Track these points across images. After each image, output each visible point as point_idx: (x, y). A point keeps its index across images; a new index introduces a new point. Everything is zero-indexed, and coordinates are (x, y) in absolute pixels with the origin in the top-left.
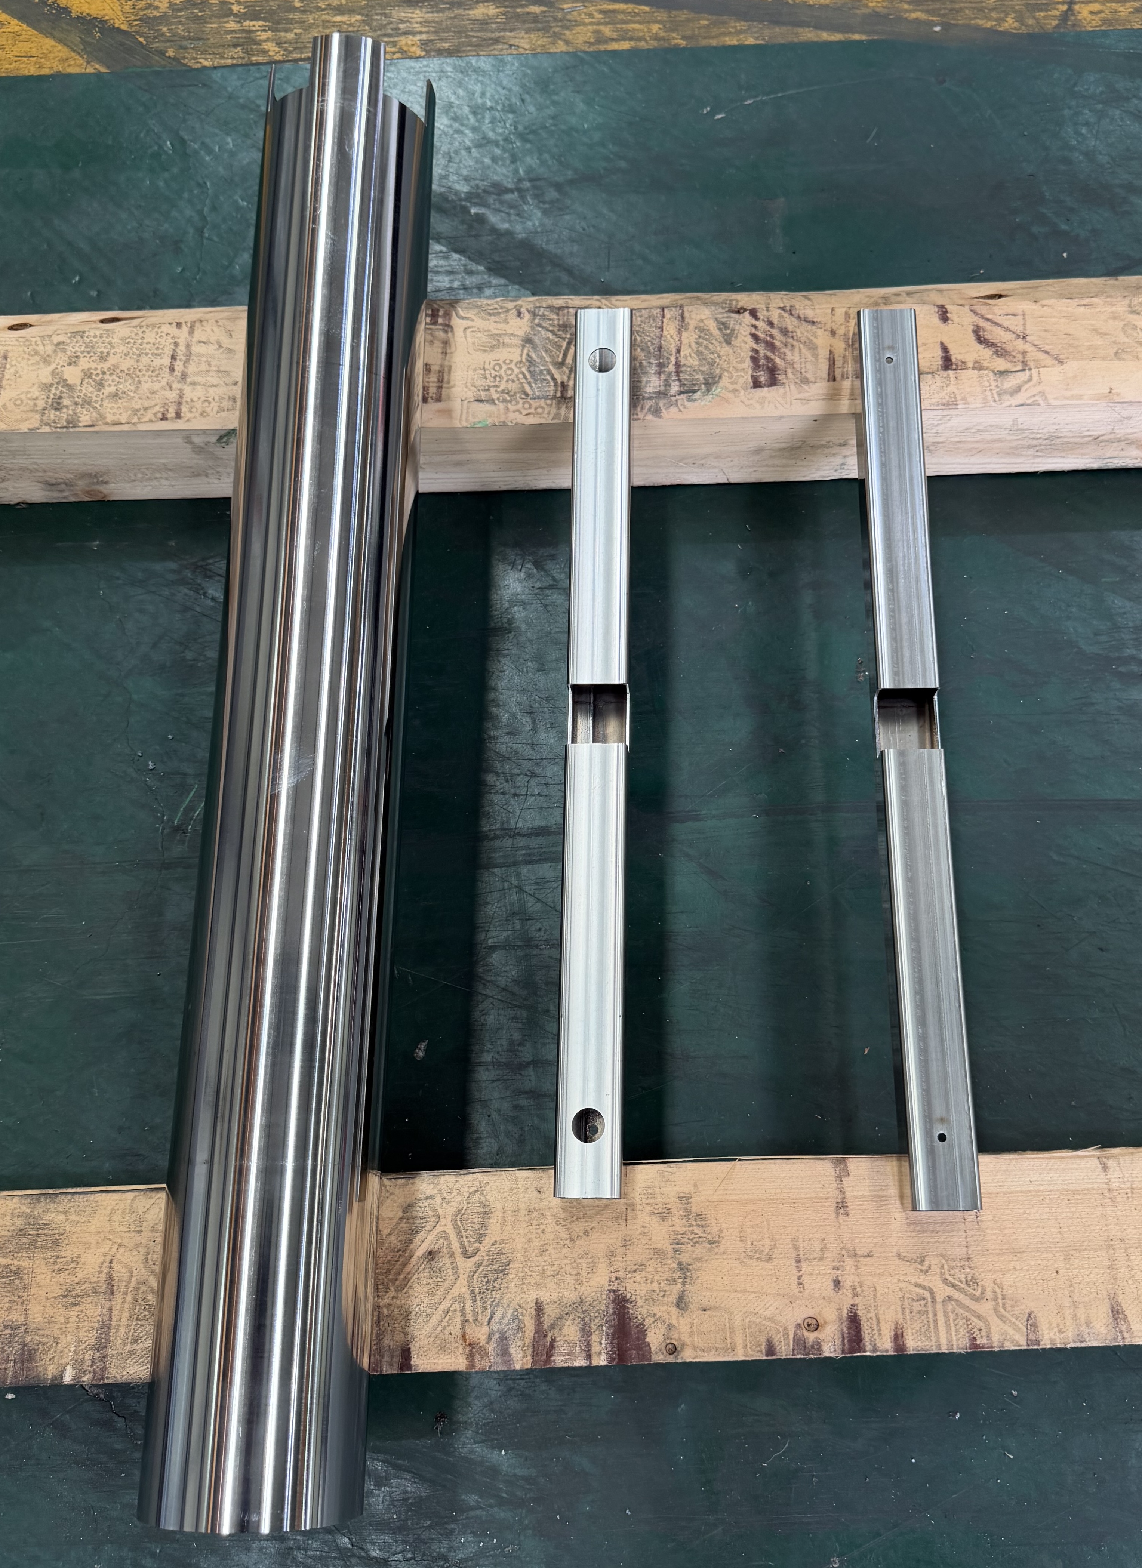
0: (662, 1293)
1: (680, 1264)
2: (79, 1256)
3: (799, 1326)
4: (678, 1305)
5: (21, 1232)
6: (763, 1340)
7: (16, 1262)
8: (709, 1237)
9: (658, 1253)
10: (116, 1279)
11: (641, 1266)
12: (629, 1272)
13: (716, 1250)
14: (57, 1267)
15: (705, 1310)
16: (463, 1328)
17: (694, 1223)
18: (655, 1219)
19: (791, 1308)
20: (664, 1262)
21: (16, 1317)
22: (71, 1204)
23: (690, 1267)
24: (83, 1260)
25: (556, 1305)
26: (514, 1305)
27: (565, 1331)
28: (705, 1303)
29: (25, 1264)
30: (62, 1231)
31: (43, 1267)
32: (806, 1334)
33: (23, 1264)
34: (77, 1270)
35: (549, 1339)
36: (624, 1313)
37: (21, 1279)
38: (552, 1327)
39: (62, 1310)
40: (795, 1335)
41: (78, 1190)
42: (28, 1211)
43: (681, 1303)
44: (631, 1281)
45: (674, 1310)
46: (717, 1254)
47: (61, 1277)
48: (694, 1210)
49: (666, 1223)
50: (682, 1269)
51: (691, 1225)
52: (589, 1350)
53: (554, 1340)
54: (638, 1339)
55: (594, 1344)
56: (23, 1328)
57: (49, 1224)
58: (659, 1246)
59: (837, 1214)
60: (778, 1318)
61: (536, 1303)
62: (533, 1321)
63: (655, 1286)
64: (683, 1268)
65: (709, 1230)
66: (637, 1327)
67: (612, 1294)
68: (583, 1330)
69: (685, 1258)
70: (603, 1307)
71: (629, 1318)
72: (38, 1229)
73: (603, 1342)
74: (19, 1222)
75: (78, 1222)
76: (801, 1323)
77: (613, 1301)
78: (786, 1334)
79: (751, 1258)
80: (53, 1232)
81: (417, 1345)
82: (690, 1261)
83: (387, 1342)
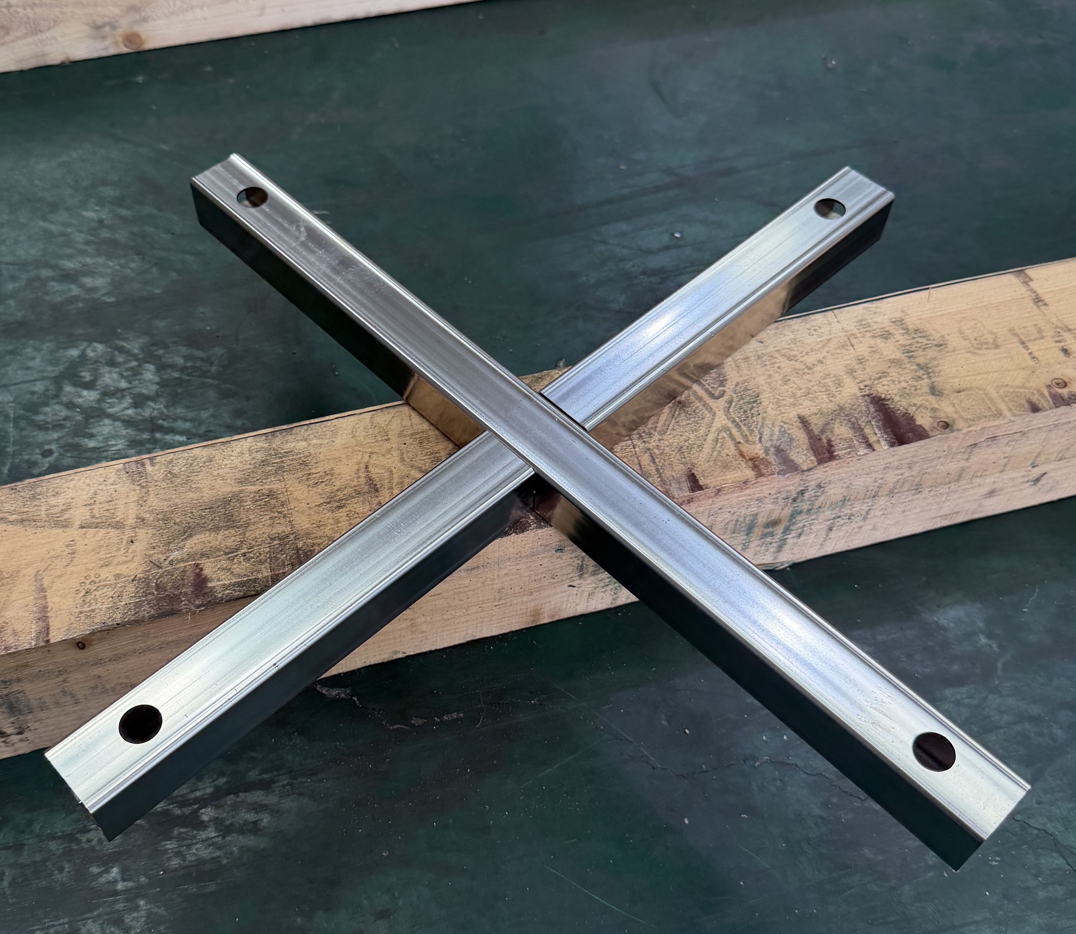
0: (913, 388)
1: (918, 365)
2: (332, 469)
3: (1049, 386)
4: (933, 394)
5: (264, 463)
6: (1023, 402)
7: (266, 487)
8: (935, 342)
9: (894, 362)
10: (378, 479)
11: (884, 374)
12: (875, 380)
13: (946, 350)
14: (311, 482)
15: (959, 392)
16: (737, 448)
17: (915, 336)
18: (879, 341)
19: (1035, 376)
20: (903, 366)
21: (279, 529)
22: (309, 432)
23: (929, 366)
24: (337, 472)
25: (818, 416)
26: (778, 423)
27: (837, 431)
28: (957, 387)
29: (276, 486)
30: (306, 454)
31: (297, 485)
32: (1059, 391)
33: (275, 486)
34: (334, 480)
35: (825, 441)
36: (886, 409)
37: (277, 498)
38: (823, 431)
39: (329, 515)
40: (1050, 393)
41: (312, 421)
42: (266, 445)
43: (934, 391)
44: (880, 385)
45: (931, 398)
46: (948, 352)
47: (319, 489)
48: (911, 327)
49: (889, 341)
50: (922, 368)
51: (914, 338)
52: (867, 441)
53: (829, 441)
54: (909, 424)
55: (869, 436)
56: (292, 537)
57: (292, 451)
58: (893, 357)
59: (1038, 307)
60: (1028, 385)
61: (799, 418)
62: (802, 431)
63: (904, 384)
64: (924, 368)
65: (932, 338)
66: (903, 416)
67: (867, 398)
68: (853, 428)
69: (921, 360)
70: (864, 408)
71: (894, 412)
72: (280, 458)
73: (877, 432)
74: (259, 456)
75: (321, 444)
76: (1050, 383)
77: (871, 402)
78: (1042, 395)
79: (980, 349)
80: (299, 456)
81: (700, 470)
82: (926, 361)
83: (668, 473)
